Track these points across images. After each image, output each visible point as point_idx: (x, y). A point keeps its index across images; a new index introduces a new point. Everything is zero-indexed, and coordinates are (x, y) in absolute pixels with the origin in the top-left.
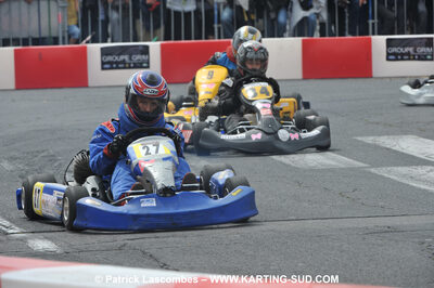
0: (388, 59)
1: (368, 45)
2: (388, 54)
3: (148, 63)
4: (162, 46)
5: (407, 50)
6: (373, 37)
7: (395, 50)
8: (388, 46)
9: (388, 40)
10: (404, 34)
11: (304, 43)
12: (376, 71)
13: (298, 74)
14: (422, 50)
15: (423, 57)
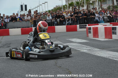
1: (76, 27)
5: (82, 27)
7: (80, 27)
11: (66, 27)
12: (78, 30)
14: (85, 27)
15: (85, 28)
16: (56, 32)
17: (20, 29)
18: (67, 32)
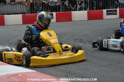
0: (107, 15)
2: (107, 14)
3: (53, 17)
4: (56, 13)
5: (111, 12)
6: (103, 10)
7: (108, 13)
8: (107, 12)
9: (107, 10)
10: (110, 9)
12: (104, 18)
13: (87, 19)
14: (114, 12)
15: (115, 14)
16: (72, 20)
17: (21, 15)
18: (89, 21)
